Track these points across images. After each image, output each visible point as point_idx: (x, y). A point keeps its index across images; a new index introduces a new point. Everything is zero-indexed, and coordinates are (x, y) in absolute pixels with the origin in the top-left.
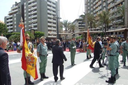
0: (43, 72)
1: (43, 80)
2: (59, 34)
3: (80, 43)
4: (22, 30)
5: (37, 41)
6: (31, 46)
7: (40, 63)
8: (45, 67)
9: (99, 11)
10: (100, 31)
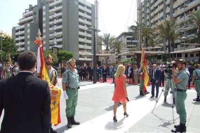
0: (71, 114)
1: (70, 128)
2: (96, 55)
3: (129, 70)
4: (39, 49)
5: (62, 66)
6: (54, 73)
7: (66, 100)
8: (74, 107)
9: (159, 21)
10: (160, 52)
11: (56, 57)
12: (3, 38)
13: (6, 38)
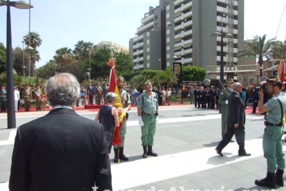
7: (141, 127)
8: (151, 135)
11: (175, 77)
12: (117, 54)
13: (121, 54)
